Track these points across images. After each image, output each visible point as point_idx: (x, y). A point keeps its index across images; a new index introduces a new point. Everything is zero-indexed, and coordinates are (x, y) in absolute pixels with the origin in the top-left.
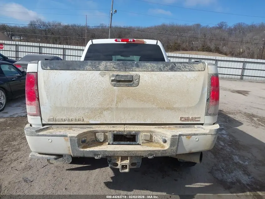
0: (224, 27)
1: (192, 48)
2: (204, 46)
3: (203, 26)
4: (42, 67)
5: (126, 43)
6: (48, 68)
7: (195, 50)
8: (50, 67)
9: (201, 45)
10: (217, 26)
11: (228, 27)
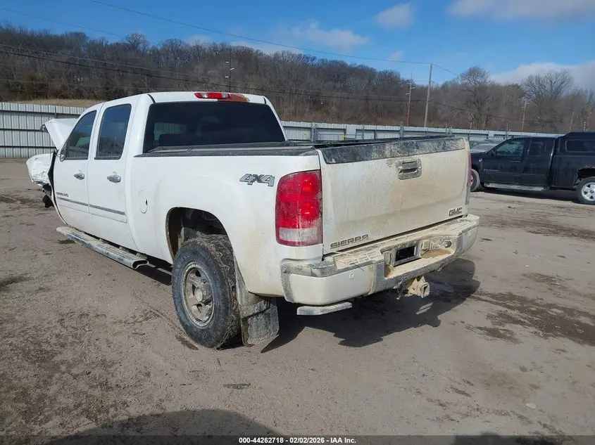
0: (141, 45)
1: (78, 91)
2: (107, 89)
3: (92, 39)
4: (325, 160)
5: (217, 100)
6: (334, 161)
7: (88, 98)
8: (336, 160)
9: (99, 86)
10: (126, 42)
11: (151, 46)
